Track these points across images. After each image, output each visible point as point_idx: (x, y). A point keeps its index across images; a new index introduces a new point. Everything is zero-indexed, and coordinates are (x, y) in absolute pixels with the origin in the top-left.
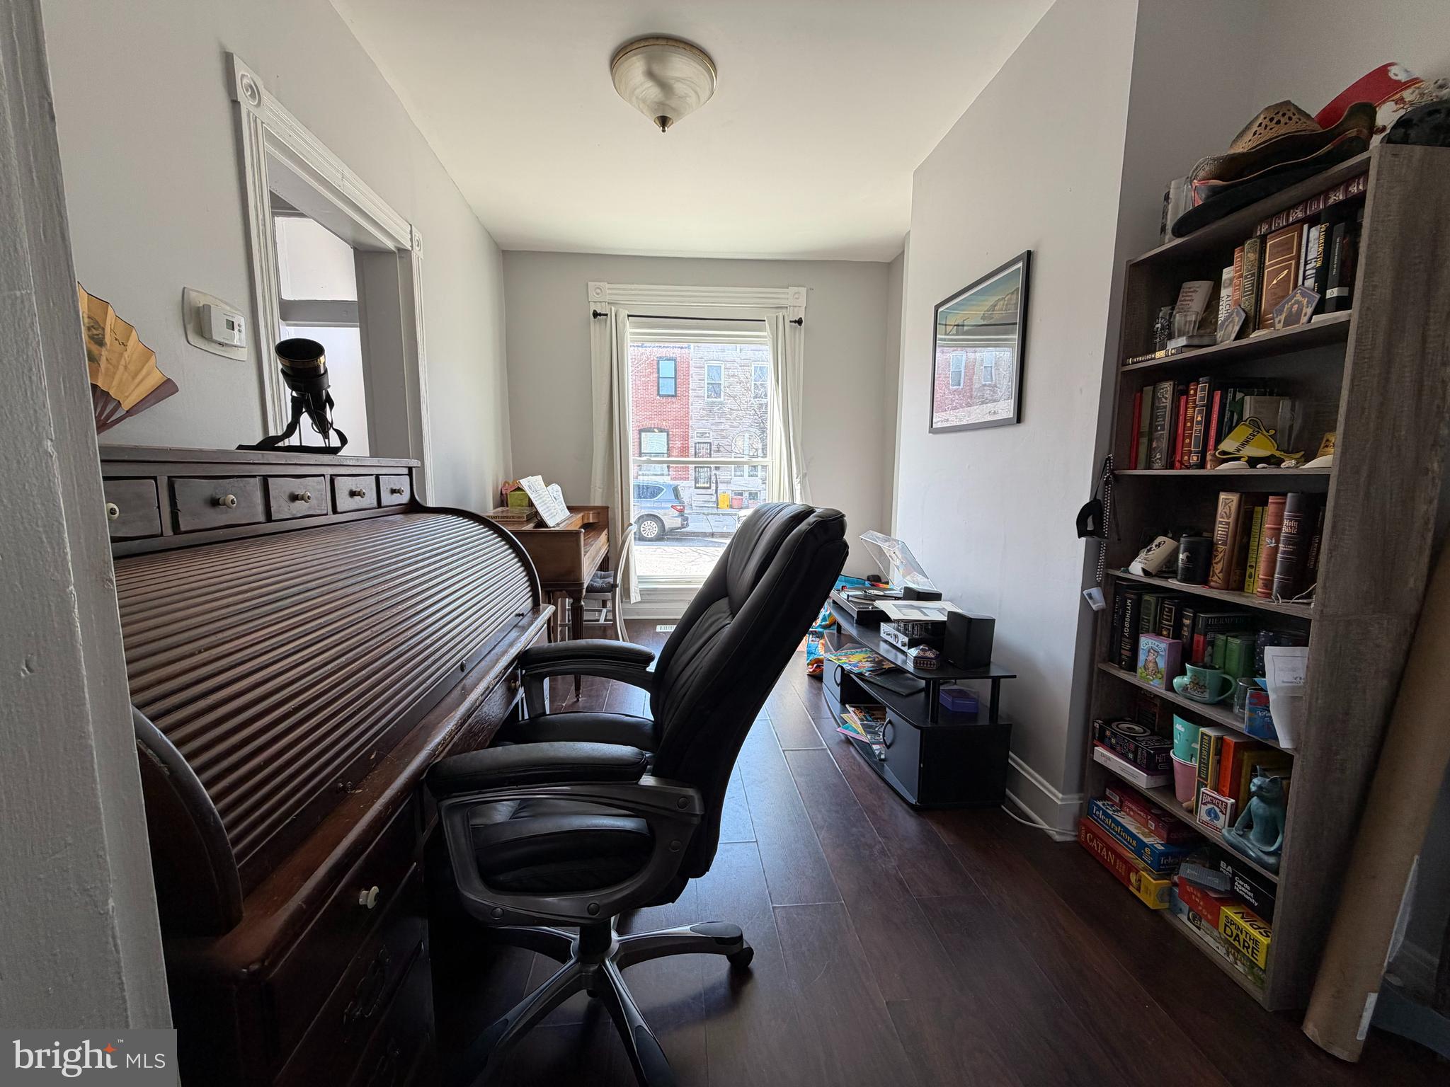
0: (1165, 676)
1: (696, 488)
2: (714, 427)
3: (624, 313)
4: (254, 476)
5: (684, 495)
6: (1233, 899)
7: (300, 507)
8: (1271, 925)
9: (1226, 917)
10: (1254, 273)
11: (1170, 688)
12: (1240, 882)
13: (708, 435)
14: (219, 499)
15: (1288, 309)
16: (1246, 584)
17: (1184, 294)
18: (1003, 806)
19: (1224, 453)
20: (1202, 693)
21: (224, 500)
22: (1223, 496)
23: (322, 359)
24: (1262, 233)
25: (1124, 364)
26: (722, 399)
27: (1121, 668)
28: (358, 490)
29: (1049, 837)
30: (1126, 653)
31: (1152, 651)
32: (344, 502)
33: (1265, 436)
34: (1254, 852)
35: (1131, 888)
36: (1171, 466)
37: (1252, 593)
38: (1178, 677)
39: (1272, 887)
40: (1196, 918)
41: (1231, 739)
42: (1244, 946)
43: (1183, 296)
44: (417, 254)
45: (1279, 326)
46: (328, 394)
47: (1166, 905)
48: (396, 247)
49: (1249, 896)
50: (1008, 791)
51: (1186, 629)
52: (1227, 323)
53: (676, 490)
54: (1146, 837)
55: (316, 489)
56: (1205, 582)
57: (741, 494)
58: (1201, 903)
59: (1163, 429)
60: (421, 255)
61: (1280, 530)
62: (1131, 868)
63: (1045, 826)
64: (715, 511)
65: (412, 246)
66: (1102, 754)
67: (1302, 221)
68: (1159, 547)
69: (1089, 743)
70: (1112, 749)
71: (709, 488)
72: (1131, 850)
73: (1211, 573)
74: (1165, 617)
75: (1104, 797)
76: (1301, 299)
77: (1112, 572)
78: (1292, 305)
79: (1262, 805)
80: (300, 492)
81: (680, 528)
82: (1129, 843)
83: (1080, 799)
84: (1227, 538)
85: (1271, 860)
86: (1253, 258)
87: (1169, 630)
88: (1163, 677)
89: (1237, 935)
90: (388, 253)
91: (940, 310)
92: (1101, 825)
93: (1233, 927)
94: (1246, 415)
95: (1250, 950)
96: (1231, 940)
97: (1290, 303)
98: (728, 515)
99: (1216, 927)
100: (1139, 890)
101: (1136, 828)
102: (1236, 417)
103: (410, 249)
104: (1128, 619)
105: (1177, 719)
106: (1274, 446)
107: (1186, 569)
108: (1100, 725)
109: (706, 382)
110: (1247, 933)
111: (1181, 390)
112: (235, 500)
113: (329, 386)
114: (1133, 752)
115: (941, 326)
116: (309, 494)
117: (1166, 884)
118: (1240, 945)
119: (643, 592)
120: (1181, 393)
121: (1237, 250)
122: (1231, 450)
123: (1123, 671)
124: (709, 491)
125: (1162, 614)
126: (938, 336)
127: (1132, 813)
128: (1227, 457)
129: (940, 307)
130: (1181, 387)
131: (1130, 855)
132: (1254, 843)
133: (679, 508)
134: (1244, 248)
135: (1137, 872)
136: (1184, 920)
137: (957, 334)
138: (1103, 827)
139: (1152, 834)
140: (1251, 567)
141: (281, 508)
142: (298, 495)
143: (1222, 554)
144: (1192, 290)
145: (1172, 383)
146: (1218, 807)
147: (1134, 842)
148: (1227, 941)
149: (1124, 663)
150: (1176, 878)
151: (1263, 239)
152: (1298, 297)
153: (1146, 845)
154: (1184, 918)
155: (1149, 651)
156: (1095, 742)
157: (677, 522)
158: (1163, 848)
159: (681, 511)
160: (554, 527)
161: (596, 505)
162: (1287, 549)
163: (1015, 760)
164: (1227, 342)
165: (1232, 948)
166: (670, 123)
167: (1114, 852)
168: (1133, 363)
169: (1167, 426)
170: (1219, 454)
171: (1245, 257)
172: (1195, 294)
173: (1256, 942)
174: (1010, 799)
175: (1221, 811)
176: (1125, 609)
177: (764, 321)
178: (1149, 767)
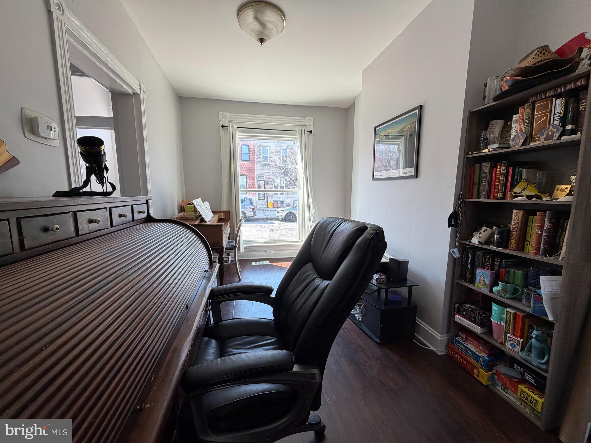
0: (489, 286)
1: (258, 199)
2: (266, 174)
3: (235, 126)
4: (69, 212)
5: (254, 202)
6: (524, 381)
7: (94, 226)
8: (544, 394)
9: (521, 389)
10: (530, 117)
11: (491, 291)
12: (527, 375)
13: (263, 177)
14: (49, 227)
15: (546, 133)
16: (525, 248)
17: (492, 126)
18: (414, 340)
19: (515, 193)
20: (506, 294)
21: (52, 228)
22: (514, 211)
23: (103, 147)
24: (533, 101)
25: (468, 154)
26: (269, 162)
27: (466, 282)
28: (123, 214)
29: (435, 353)
30: (468, 276)
31: (482, 276)
32: (116, 220)
33: (532, 186)
34: (535, 363)
35: (475, 376)
36: (489, 198)
37: (528, 252)
38: (495, 287)
39: (545, 378)
40: (505, 388)
41: (520, 314)
42: (530, 402)
43: (491, 126)
44: (143, 96)
45: (542, 140)
46: (105, 165)
47: (490, 383)
48: (133, 92)
49: (533, 381)
50: (416, 334)
51: (496, 266)
52: (516, 139)
53: (251, 201)
54: (479, 353)
55: (102, 216)
56: (507, 247)
57: (277, 202)
58: (509, 383)
59: (485, 182)
60: (145, 96)
61: (543, 226)
62: (474, 367)
63: (433, 349)
64: (267, 209)
65: (140, 92)
66: (458, 318)
67: (553, 96)
68: (485, 232)
69: (452, 314)
70: (463, 316)
71: (264, 199)
72: (473, 359)
73: (510, 243)
74: (486, 261)
75: (458, 336)
76: (553, 129)
77: (462, 242)
78: (549, 132)
79: (537, 342)
80: (94, 218)
81: (253, 216)
82: (472, 356)
83: (448, 336)
84: (517, 229)
85: (544, 367)
86: (529, 111)
87: (489, 266)
88: (488, 286)
89: (527, 397)
90: (128, 95)
91: (377, 129)
92: (458, 348)
93: (525, 394)
94: (523, 177)
95: (534, 404)
96: (524, 399)
97: (547, 131)
98: (272, 210)
99: (516, 393)
100: (478, 376)
101: (475, 349)
102: (519, 178)
103: (140, 93)
104: (469, 262)
105: (493, 304)
106: (536, 191)
107: (498, 242)
108: (457, 306)
109: (262, 155)
110: (532, 397)
111: (493, 166)
112: (59, 227)
113: (106, 161)
114: (473, 318)
115: (378, 135)
116: (99, 219)
117: (490, 374)
118: (528, 402)
119: (246, 248)
120: (493, 167)
121: (520, 108)
122: (518, 192)
123: (468, 283)
124: (264, 201)
125: (485, 260)
126: (376, 139)
127: (471, 343)
128: (517, 195)
129: (377, 127)
130: (493, 165)
131: (473, 361)
132: (534, 358)
133: (252, 208)
134: (524, 107)
135: (477, 369)
136: (499, 388)
137: (386, 139)
138: (459, 349)
139: (482, 352)
140: (528, 241)
141: (84, 227)
142: (93, 220)
143: (515, 236)
144: (495, 124)
145: (489, 163)
146: (516, 342)
147: (475, 356)
148: (521, 399)
149: (468, 280)
150: (494, 371)
151: (534, 103)
152: (552, 128)
153: (481, 357)
154: (500, 389)
155: (481, 276)
156: (455, 313)
157: (252, 214)
158: (488, 358)
159: (253, 209)
160: (208, 222)
161: (224, 210)
162: (547, 235)
163: (418, 320)
164: (517, 146)
165: (523, 402)
166: (265, 41)
167: (465, 360)
168: (472, 154)
169: (487, 181)
170: (513, 193)
171: (524, 111)
172: (497, 126)
173: (536, 401)
174: (416, 337)
175: (517, 344)
176: (468, 257)
177: (296, 131)
178: (481, 324)
